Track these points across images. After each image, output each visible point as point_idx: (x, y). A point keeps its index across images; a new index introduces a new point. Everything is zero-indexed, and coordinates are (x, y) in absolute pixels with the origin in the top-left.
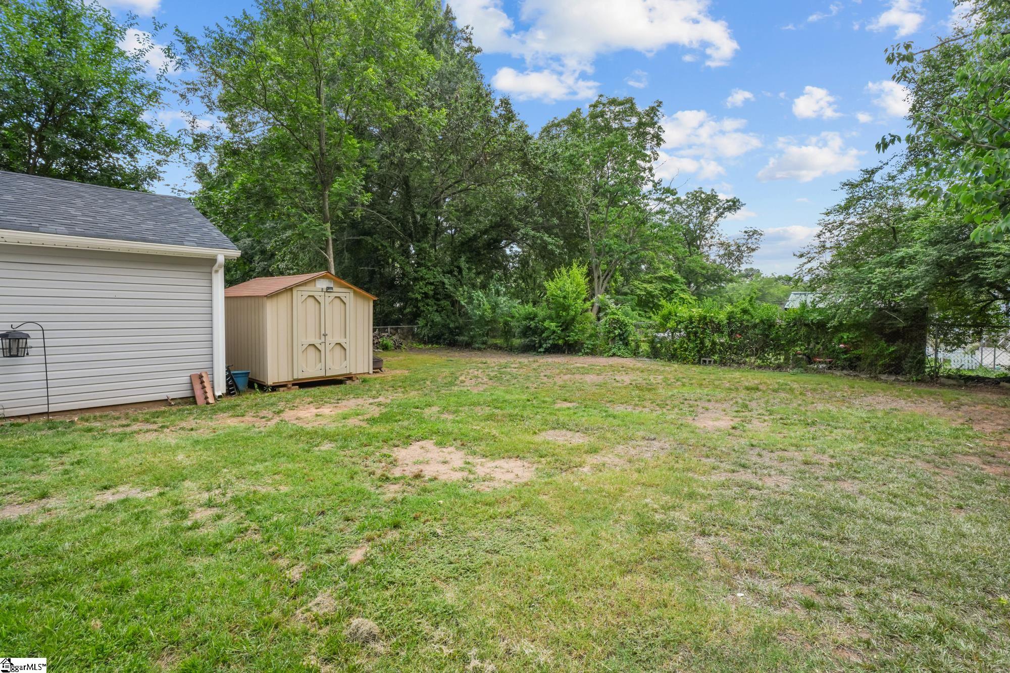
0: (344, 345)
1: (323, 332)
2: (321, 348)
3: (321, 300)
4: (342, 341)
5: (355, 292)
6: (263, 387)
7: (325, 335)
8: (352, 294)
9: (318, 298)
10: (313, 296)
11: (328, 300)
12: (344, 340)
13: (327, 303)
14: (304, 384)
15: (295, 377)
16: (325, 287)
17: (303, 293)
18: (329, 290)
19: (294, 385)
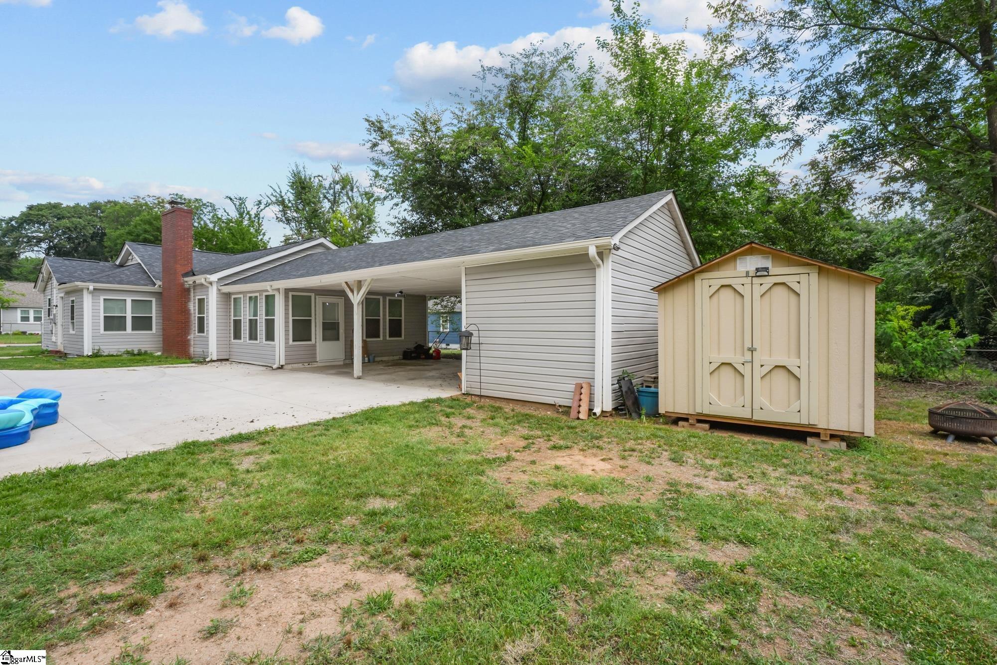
0: (796, 371)
1: (748, 344)
2: (746, 370)
3: (746, 291)
4: (791, 362)
5: (821, 271)
6: (654, 414)
7: (752, 350)
8: (814, 277)
9: (740, 288)
10: (729, 286)
11: (758, 291)
12: (797, 362)
13: (757, 295)
14: (718, 424)
15: (699, 410)
16: (752, 269)
17: (712, 282)
18: (761, 272)
19: (699, 421)
